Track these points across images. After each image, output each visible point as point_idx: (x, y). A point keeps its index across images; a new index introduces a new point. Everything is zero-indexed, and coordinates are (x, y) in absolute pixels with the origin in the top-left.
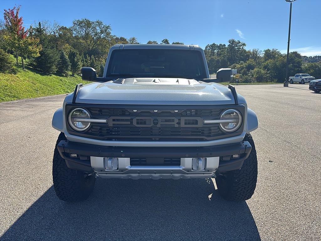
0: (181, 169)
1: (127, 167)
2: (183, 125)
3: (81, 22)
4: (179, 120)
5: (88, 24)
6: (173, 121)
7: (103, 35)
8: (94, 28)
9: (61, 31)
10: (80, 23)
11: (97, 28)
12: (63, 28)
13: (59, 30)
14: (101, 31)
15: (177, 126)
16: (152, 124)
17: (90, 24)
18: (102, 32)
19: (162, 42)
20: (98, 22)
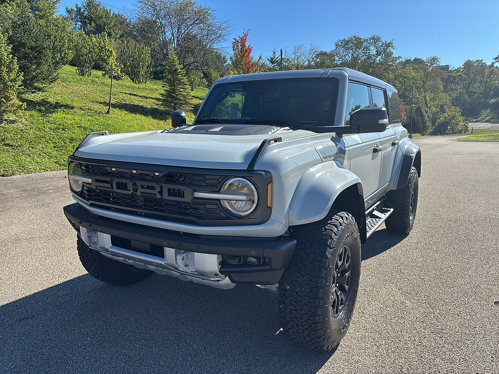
0: (163, 263)
1: (106, 247)
2: (166, 196)
3: (347, 42)
4: (162, 187)
5: (358, 43)
6: (153, 188)
7: (379, 58)
8: (367, 48)
9: (317, 59)
10: (345, 44)
11: (372, 48)
12: (323, 54)
13: (316, 57)
14: (377, 51)
15: (159, 196)
16: (132, 191)
17: (362, 43)
18: (378, 53)
19: (494, 61)
20: (373, 39)
